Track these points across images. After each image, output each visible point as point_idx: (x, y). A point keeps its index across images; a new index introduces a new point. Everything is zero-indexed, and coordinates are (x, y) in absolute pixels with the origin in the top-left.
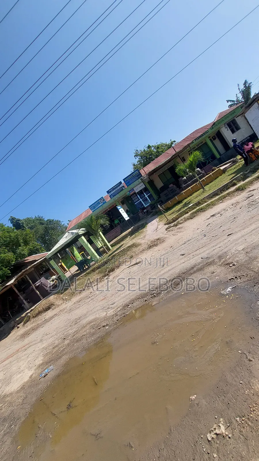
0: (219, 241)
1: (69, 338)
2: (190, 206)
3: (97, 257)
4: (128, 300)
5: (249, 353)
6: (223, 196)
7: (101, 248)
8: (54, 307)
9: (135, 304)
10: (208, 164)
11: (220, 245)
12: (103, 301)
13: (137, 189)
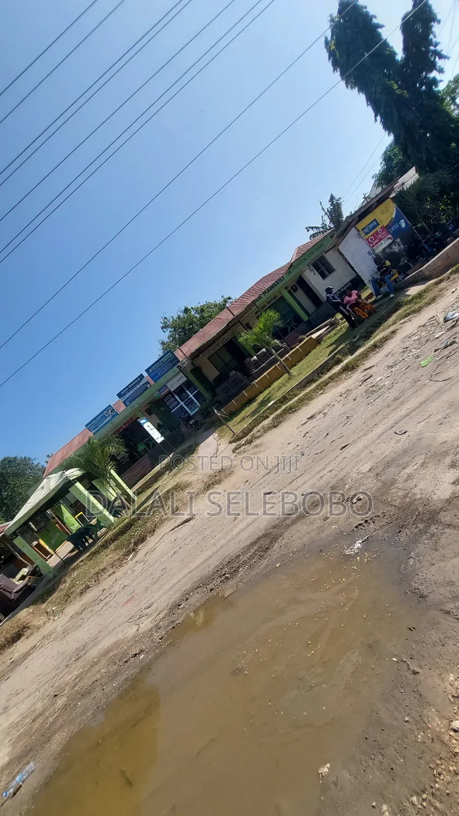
0: (326, 461)
1: (66, 691)
2: (270, 404)
3: (109, 519)
4: (178, 595)
5: (411, 658)
6: (323, 382)
7: (115, 500)
8: (28, 632)
9: (192, 601)
10: (290, 332)
11: (331, 467)
12: (129, 604)
13: (173, 385)
